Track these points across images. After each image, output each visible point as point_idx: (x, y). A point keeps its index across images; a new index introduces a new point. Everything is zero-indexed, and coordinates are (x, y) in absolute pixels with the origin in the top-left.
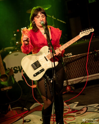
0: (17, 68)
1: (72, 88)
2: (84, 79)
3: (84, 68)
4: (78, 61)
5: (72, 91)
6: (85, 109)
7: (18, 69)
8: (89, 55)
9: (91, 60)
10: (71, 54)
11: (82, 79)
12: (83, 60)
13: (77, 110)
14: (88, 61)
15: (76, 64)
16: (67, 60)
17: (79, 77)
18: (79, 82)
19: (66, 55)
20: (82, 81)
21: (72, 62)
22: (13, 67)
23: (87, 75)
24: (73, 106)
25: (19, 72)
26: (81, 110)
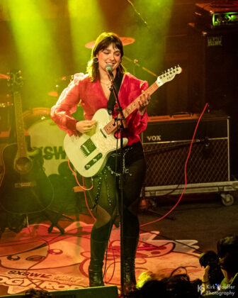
0: (51, 150)
1: (151, 204)
2: (177, 189)
3: (181, 168)
4: (172, 154)
5: (150, 210)
6: (170, 247)
7: (53, 152)
8: (193, 144)
9: (195, 156)
10: (159, 138)
11: (174, 190)
12: (180, 153)
13: (154, 246)
14: (191, 156)
15: (165, 158)
16: (149, 148)
17: (167, 184)
18: (167, 195)
19: (149, 139)
20: (173, 194)
21: (158, 154)
22: (44, 147)
23: (184, 183)
24: (147, 239)
25: (54, 157)
26: (163, 247)
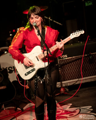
1: (66, 90)
2: (78, 81)
3: (79, 70)
4: (73, 63)
5: (66, 93)
6: (78, 111)
7: (13, 69)
8: (84, 57)
9: (86, 63)
10: (66, 56)
11: (77, 82)
12: (78, 63)
13: (70, 111)
14: (83, 63)
15: (70, 66)
16: (62, 62)
17: (73, 79)
18: (73, 84)
19: (61, 57)
20: (76, 83)
21: (67, 64)
22: (8, 67)
23: (81, 78)
24: (66, 108)
25: (14, 72)
26: (74, 112)
